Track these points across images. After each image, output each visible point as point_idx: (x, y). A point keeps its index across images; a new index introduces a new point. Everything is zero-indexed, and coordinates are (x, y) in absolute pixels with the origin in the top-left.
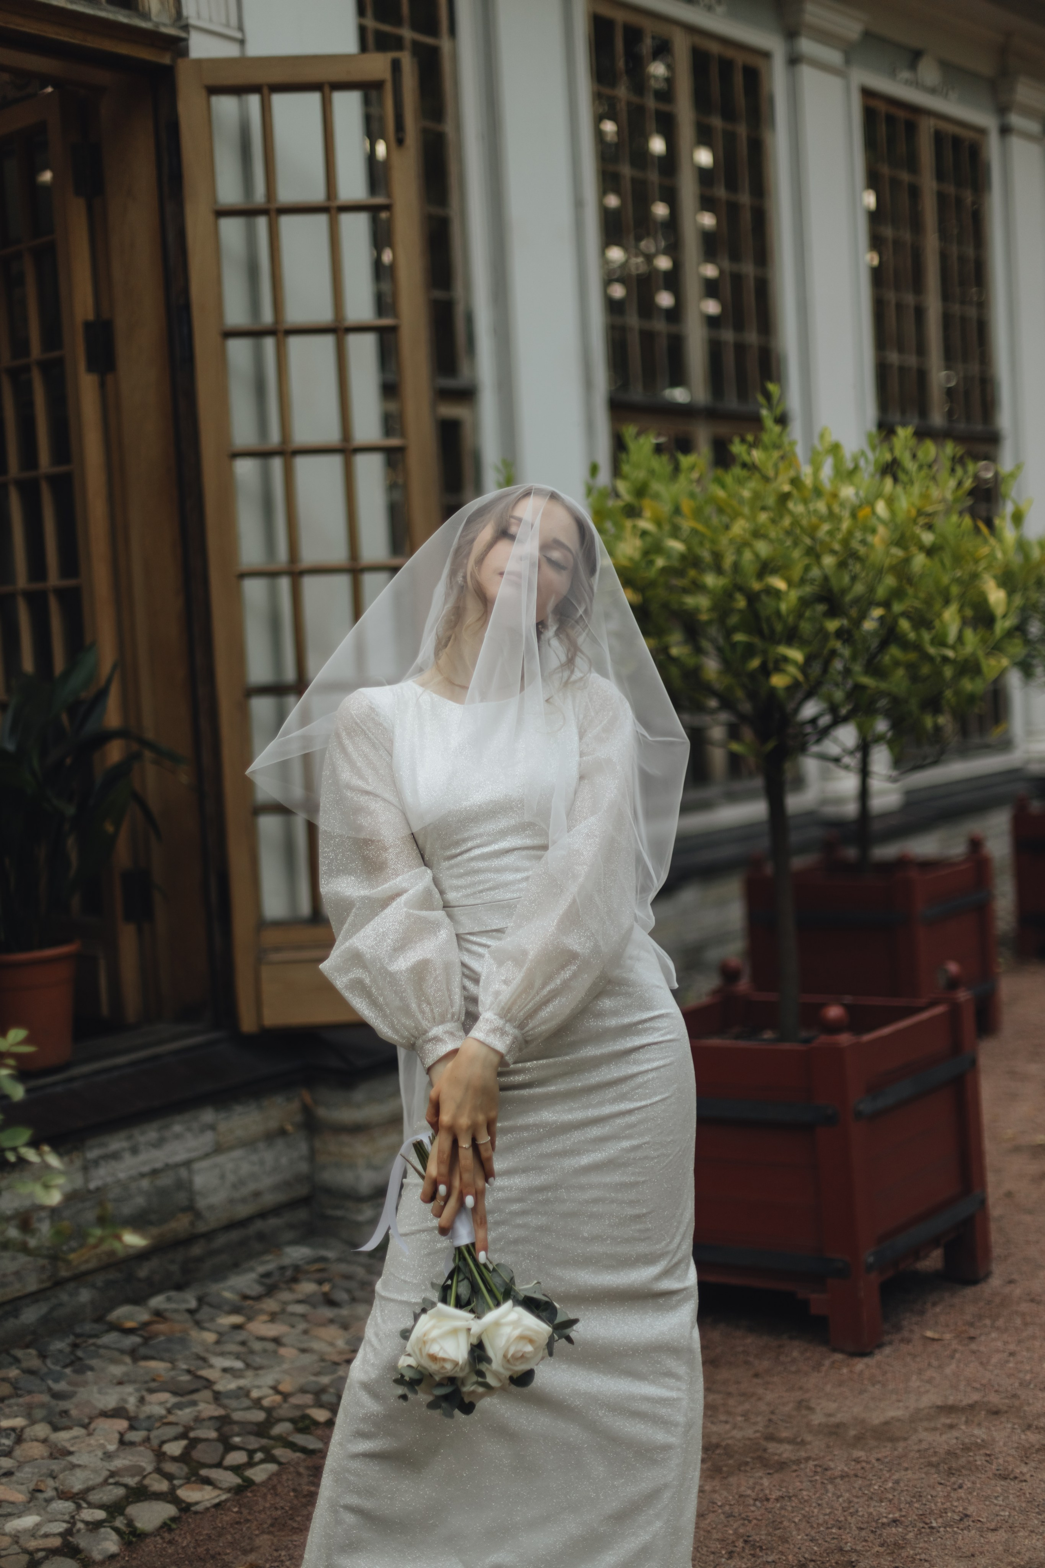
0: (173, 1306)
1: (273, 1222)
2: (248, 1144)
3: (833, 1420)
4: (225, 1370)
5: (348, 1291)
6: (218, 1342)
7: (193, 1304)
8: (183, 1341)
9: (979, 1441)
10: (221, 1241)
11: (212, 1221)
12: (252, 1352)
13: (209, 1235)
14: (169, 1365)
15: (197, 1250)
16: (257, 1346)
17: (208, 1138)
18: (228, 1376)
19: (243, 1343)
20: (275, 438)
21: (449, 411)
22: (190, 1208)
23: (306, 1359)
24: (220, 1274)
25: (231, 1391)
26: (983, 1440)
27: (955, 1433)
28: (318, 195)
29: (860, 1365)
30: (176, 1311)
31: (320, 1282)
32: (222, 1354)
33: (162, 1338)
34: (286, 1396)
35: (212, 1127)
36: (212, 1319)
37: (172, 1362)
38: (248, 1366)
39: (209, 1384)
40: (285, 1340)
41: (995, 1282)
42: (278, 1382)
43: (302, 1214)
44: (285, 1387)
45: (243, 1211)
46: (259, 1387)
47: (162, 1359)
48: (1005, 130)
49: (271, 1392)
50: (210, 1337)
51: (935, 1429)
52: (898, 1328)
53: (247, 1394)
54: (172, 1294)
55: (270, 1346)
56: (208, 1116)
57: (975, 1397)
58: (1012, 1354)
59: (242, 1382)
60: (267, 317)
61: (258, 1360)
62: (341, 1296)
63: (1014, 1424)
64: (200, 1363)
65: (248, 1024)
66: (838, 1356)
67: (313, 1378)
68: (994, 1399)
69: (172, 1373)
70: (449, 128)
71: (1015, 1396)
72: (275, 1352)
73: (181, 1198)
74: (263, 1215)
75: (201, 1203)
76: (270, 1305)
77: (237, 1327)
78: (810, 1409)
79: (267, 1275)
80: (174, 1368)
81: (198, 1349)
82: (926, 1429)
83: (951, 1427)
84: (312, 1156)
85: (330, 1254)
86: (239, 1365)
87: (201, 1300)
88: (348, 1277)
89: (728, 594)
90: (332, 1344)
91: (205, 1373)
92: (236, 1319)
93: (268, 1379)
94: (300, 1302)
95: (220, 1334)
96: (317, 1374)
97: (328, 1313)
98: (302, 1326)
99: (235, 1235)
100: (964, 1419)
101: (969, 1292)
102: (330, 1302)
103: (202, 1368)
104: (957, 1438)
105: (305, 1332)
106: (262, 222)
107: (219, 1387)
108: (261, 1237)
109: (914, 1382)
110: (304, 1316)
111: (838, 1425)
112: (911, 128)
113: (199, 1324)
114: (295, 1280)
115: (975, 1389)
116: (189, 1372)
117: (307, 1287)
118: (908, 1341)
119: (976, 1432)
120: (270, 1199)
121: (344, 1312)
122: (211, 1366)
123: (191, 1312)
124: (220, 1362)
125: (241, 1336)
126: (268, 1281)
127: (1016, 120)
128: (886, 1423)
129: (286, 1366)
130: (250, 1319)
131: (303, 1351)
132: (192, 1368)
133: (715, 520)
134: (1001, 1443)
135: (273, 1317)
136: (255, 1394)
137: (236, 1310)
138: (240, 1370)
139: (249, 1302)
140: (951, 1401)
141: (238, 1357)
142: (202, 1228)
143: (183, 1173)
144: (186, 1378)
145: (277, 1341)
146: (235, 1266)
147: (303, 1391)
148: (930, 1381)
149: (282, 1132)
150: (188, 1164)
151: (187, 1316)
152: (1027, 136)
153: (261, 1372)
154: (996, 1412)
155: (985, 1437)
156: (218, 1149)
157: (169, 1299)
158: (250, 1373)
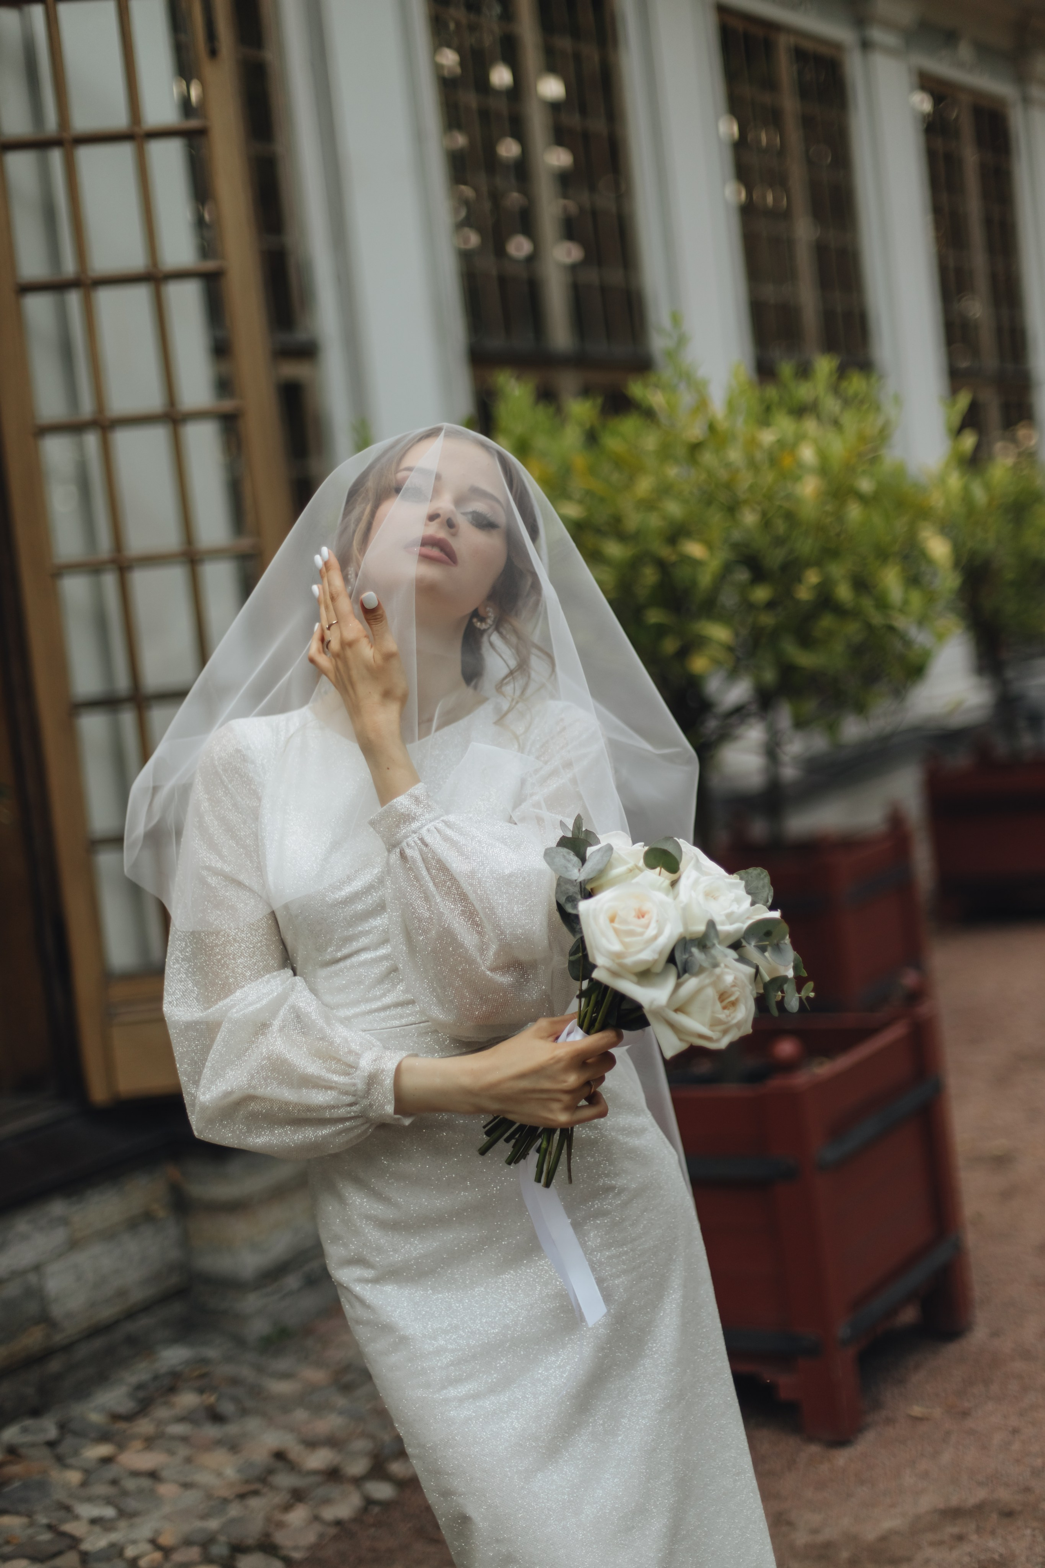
0: (27, 1438)
1: (144, 1322)
2: (109, 1235)
3: (821, 1538)
4: (94, 1521)
5: (235, 1400)
6: (84, 1484)
7: (52, 1433)
8: (43, 1486)
9: (996, 1557)
10: (83, 1351)
11: (70, 1330)
12: (125, 1493)
13: (67, 1348)
14: (23, 1520)
15: (54, 1366)
16: (131, 1484)
17: (59, 1236)
18: (97, 1529)
19: (114, 1482)
20: (87, 409)
21: (292, 370)
22: (45, 1319)
23: (191, 1498)
24: (82, 1392)
25: (102, 1550)
26: (1001, 1555)
27: (967, 1548)
28: (119, 120)
29: (842, 1457)
30: (33, 1445)
31: (201, 1391)
32: (90, 1499)
33: (17, 1484)
34: (167, 1551)
35: (64, 1221)
36: (76, 1453)
37: (29, 1515)
38: (122, 1513)
39: (74, 1542)
40: (165, 1474)
41: (979, 1335)
42: (158, 1532)
43: (177, 1308)
44: (166, 1540)
45: (106, 1313)
46: (134, 1542)
47: (17, 1513)
48: (866, 45)
49: (147, 1547)
50: (74, 1477)
51: (941, 1543)
52: (877, 1405)
53: (121, 1553)
54: (29, 1422)
55: (145, 1483)
56: (58, 1208)
57: (981, 1494)
58: (1015, 1431)
59: (114, 1537)
60: (69, 268)
61: (132, 1504)
62: (227, 1408)
63: (1034, 1529)
64: (62, 1514)
65: (99, 1093)
66: (814, 1449)
67: (199, 1524)
68: (1004, 1495)
69: (30, 1531)
70: (269, 55)
71: (1027, 1490)
72: (152, 1492)
73: (32, 1308)
74: (131, 1315)
75: (57, 1311)
76: (144, 1426)
77: (107, 1461)
78: (790, 1524)
79: (140, 1387)
80: (32, 1524)
81: (60, 1495)
82: (932, 1544)
83: (960, 1538)
84: (185, 1241)
85: (211, 1353)
86: (109, 1512)
87: (63, 1427)
88: (235, 1381)
89: (634, 565)
90: (219, 1474)
91: (69, 1527)
92: (104, 1450)
93: (145, 1529)
94: (181, 1419)
95: (87, 1472)
96: (204, 1517)
97: (212, 1431)
98: (183, 1451)
99: (98, 1343)
100: (973, 1526)
101: (952, 1350)
102: (216, 1417)
103: (64, 1521)
104: (970, 1555)
105: (188, 1460)
106: (56, 156)
107: (86, 1546)
108: (132, 1341)
109: (908, 1479)
110: (185, 1439)
111: (828, 1545)
112: (768, 46)
113: (61, 1461)
114: (172, 1390)
115: (980, 1484)
116: (50, 1527)
117: (188, 1400)
118: (889, 1421)
119: (991, 1544)
120: (138, 1296)
121: (232, 1429)
122: (77, 1518)
123: (51, 1444)
124: (87, 1511)
125: (112, 1471)
126: (141, 1394)
127: (877, 34)
128: (883, 1539)
129: (167, 1509)
130: (121, 1446)
131: (187, 1486)
132: (54, 1522)
133: (615, 477)
134: (1023, 1559)
135: (150, 1442)
136: (130, 1552)
137: (104, 1437)
138: (112, 1520)
139: (122, 1425)
140: (954, 1501)
141: (109, 1501)
142: (58, 1338)
143: (33, 1279)
144: (46, 1536)
145: (153, 1475)
146: (102, 1379)
147: (188, 1542)
148: (926, 1475)
149: (148, 1217)
150: (37, 1268)
151: (46, 1452)
152: (889, 51)
153: (137, 1520)
154: (1008, 1514)
155: (1002, 1550)
156: (74, 1244)
157: (25, 1430)
158: (123, 1524)
